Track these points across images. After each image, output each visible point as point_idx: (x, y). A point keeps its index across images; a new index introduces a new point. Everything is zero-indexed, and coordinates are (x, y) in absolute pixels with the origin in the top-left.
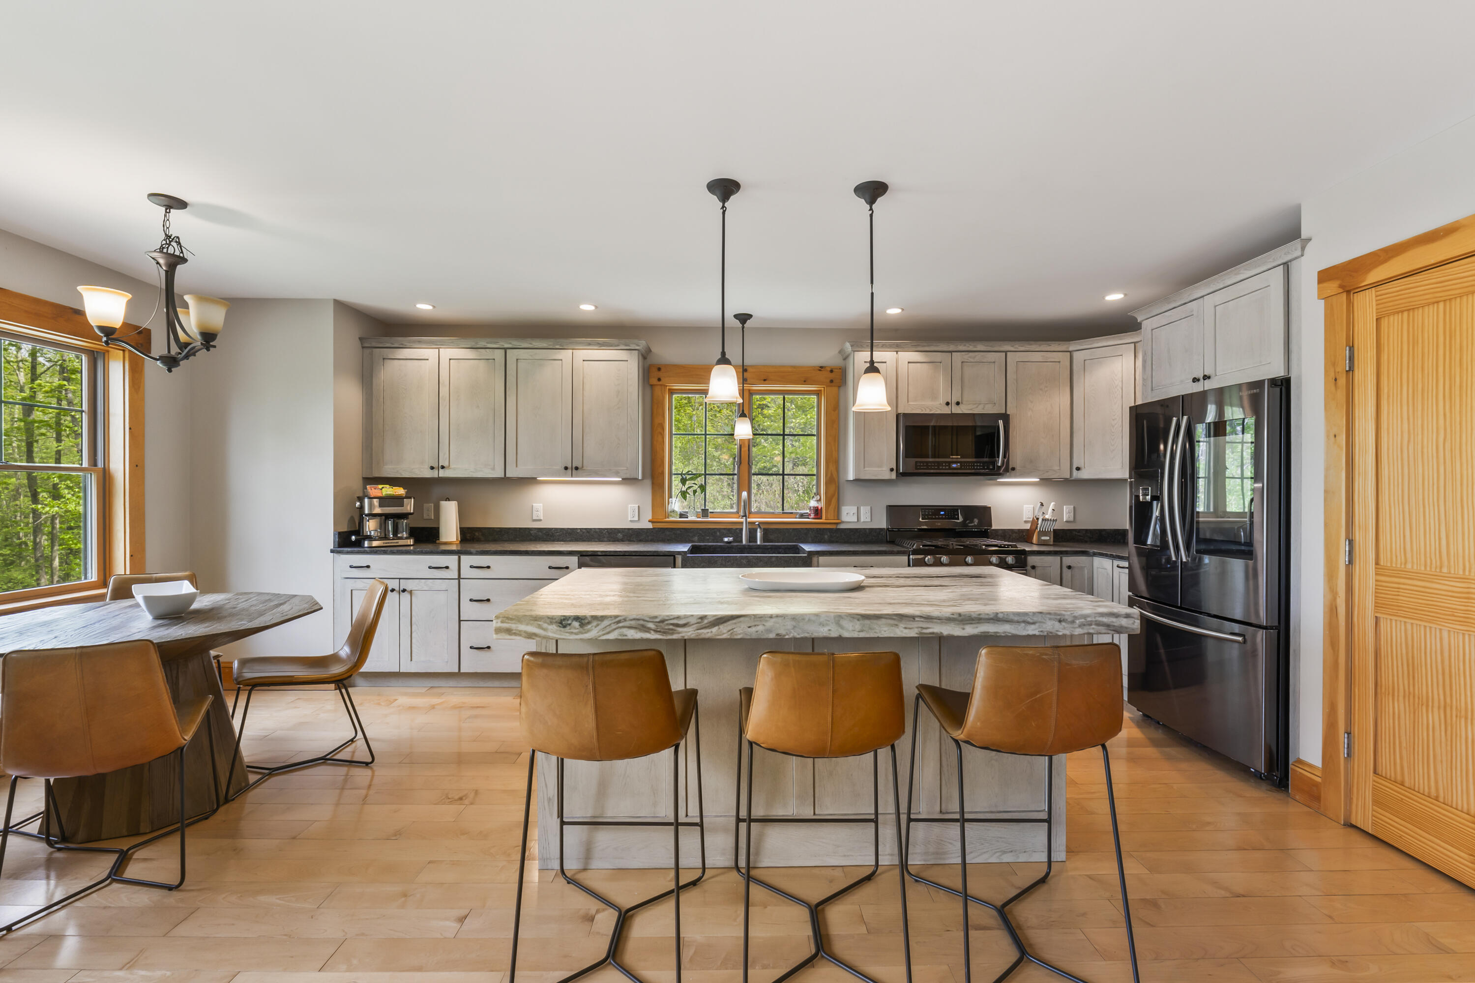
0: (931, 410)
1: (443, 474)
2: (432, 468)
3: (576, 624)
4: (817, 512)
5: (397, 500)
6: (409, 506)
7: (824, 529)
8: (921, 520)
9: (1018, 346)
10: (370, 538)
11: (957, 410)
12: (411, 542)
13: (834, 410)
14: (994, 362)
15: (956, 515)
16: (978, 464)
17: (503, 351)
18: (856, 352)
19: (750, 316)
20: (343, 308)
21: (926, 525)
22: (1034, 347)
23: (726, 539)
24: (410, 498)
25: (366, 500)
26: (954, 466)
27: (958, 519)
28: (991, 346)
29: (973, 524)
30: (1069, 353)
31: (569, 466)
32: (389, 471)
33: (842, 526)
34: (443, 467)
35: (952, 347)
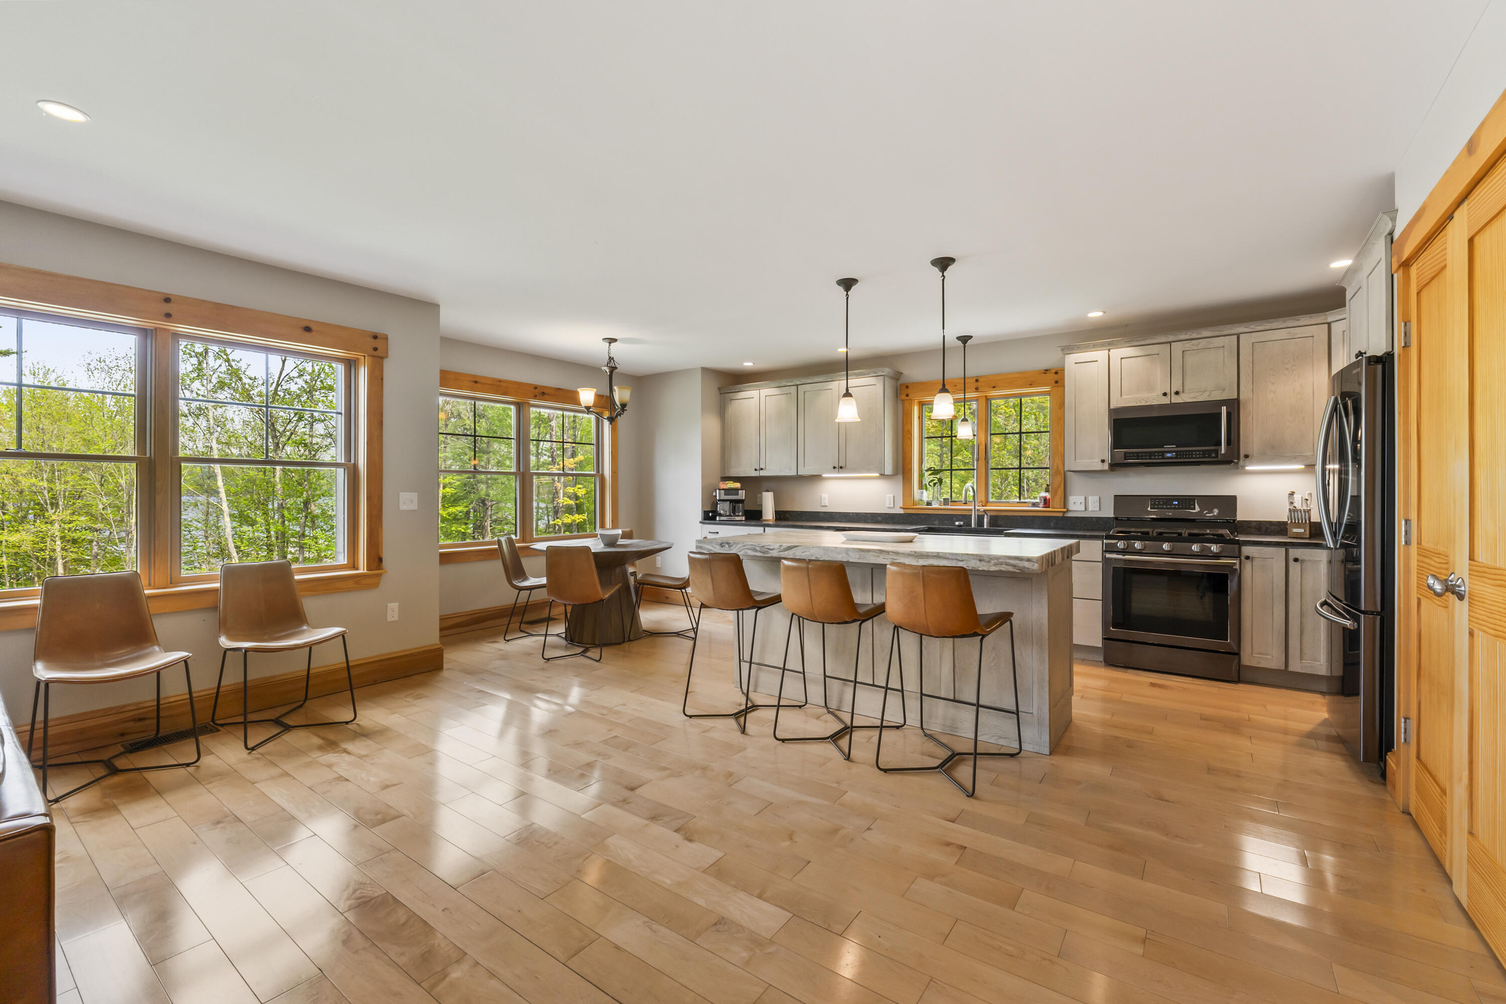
0: (1146, 402)
1: (762, 473)
2: (756, 470)
3: (727, 546)
4: (1046, 502)
5: (735, 491)
6: (742, 495)
7: (1050, 517)
8: (1149, 509)
9: (1253, 326)
10: (720, 515)
11: (1176, 400)
12: (744, 518)
13: (1060, 408)
14: (1223, 347)
15: (1192, 505)
16: (1198, 453)
17: (795, 387)
18: (1066, 356)
19: (970, 337)
20: (706, 371)
21: (1154, 515)
22: (1276, 324)
23: (957, 523)
24: (743, 490)
25: (717, 491)
26: (1169, 455)
27: (1194, 509)
28: (1219, 331)
29: (1212, 515)
30: (1327, 325)
31: (837, 466)
32: (734, 473)
33: (1069, 515)
34: (762, 469)
35: (1171, 338)
